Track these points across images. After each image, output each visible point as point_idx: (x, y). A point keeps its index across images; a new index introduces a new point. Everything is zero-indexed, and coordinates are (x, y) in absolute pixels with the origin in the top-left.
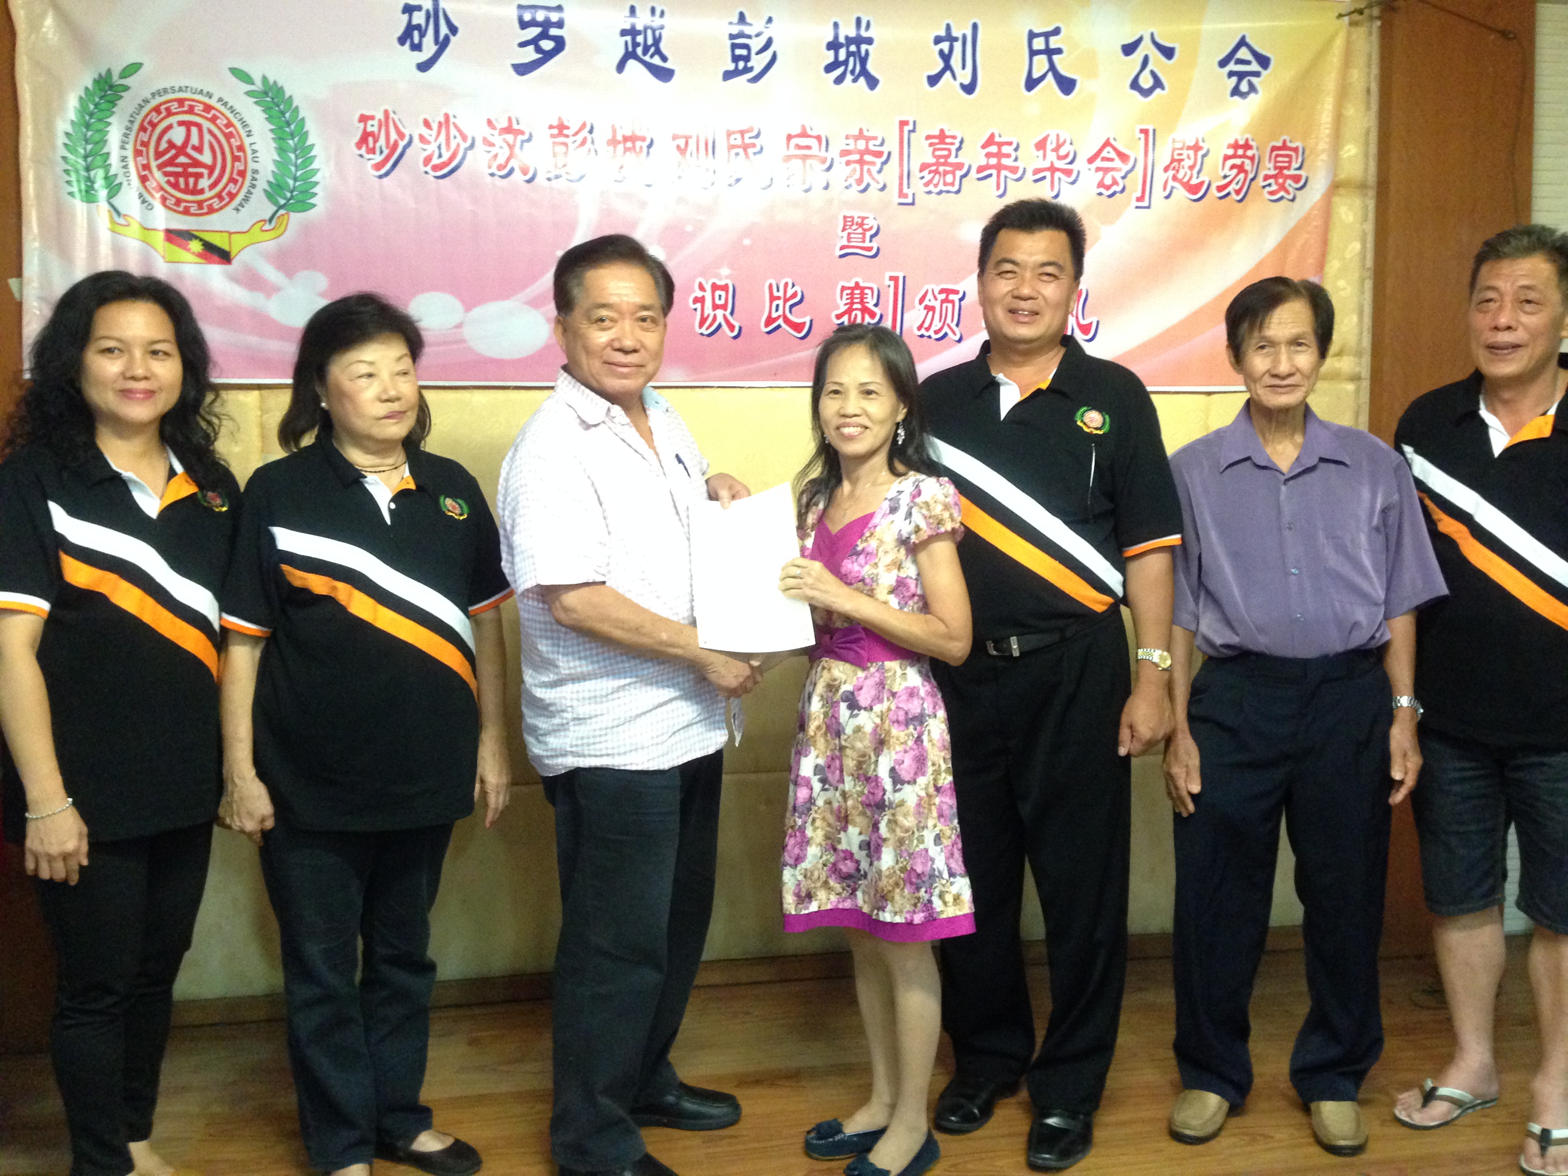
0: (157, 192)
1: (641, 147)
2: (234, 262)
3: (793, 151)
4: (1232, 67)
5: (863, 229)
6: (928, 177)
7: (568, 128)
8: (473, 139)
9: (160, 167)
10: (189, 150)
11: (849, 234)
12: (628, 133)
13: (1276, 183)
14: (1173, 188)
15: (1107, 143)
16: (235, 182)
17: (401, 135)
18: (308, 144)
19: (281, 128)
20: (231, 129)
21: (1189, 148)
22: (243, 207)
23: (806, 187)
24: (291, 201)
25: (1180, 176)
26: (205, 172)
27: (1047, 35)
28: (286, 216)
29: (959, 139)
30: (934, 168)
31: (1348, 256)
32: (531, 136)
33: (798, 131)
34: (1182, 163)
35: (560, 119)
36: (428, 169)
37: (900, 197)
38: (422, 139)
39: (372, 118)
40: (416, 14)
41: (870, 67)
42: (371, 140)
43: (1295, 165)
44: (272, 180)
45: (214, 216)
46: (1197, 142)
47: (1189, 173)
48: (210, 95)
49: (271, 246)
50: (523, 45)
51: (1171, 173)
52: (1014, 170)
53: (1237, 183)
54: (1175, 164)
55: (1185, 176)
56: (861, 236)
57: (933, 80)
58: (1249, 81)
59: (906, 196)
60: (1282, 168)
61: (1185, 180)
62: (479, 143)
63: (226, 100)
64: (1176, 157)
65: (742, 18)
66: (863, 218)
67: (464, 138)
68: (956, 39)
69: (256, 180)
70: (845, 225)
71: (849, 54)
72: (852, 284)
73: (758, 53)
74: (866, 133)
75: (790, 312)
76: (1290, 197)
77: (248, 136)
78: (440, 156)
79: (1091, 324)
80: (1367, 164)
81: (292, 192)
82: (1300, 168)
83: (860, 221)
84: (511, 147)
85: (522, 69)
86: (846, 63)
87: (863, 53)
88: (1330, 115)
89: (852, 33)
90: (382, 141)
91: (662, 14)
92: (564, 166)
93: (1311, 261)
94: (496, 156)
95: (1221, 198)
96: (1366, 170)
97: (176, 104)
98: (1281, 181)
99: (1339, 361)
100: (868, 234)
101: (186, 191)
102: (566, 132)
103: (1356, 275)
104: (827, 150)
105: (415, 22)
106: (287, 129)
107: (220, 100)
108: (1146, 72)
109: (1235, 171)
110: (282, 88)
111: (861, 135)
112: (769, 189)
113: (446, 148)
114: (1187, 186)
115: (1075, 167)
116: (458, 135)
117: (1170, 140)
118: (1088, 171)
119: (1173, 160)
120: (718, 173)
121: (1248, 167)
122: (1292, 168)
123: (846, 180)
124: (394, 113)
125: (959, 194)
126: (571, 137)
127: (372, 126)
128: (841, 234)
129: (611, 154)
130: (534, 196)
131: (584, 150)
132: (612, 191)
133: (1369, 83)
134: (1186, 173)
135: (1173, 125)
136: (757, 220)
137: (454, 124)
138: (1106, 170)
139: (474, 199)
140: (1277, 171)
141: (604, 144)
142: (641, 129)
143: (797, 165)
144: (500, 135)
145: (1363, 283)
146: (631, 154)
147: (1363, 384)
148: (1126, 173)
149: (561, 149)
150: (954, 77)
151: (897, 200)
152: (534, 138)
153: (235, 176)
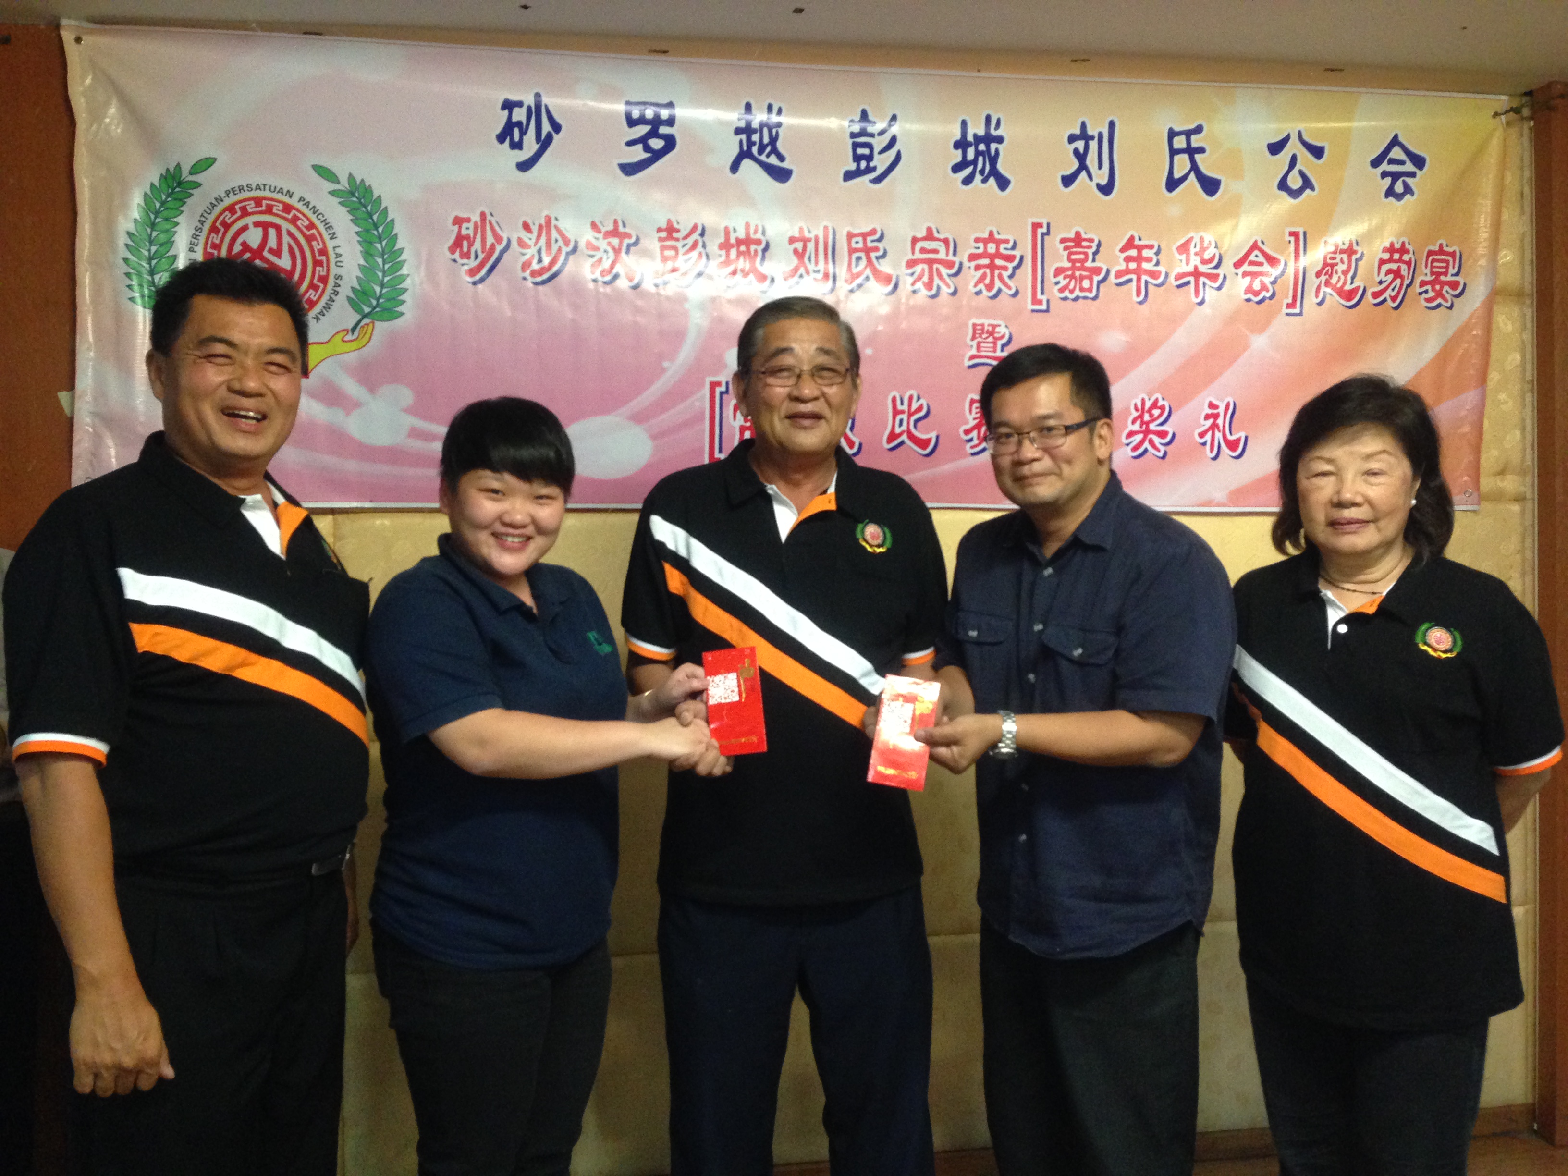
1: (756, 251)
2: (311, 375)
3: (918, 256)
4: (1385, 167)
5: (994, 338)
6: (1063, 283)
7: (678, 231)
8: (576, 242)
10: (266, 254)
11: (979, 343)
12: (741, 234)
13: (1433, 289)
14: (1324, 292)
15: (1255, 247)
16: (315, 287)
17: (498, 239)
18: (396, 248)
19: (367, 231)
20: (314, 231)
21: (1342, 252)
22: (324, 315)
23: (934, 292)
24: (377, 309)
25: (1334, 280)
27: (1188, 134)
28: (371, 325)
29: (1096, 242)
30: (1069, 273)
31: (1508, 368)
32: (638, 238)
33: (922, 233)
34: (1336, 268)
35: (669, 221)
36: (527, 274)
37: (1033, 304)
38: (521, 243)
39: (468, 220)
40: (516, 110)
41: (1000, 167)
42: (465, 243)
43: (1452, 271)
44: (357, 286)
46: (1351, 245)
47: (1342, 277)
48: (290, 194)
49: (354, 357)
50: (630, 143)
51: (1323, 278)
52: (1154, 275)
53: (1393, 290)
54: (1329, 268)
55: (1338, 281)
56: (992, 345)
57: (1068, 181)
58: (1404, 182)
59: (1040, 302)
60: (1438, 274)
61: (1339, 285)
62: (582, 245)
63: (307, 199)
64: (1329, 261)
65: (864, 115)
66: (994, 327)
67: (567, 242)
68: (1092, 138)
69: (339, 286)
70: (975, 334)
71: (978, 153)
73: (881, 152)
74: (997, 236)
75: (915, 426)
76: (1448, 305)
77: (331, 238)
78: (540, 261)
79: (1239, 440)
80: (1523, 270)
81: (378, 301)
82: (1457, 274)
83: (990, 329)
84: (617, 251)
85: (630, 169)
86: (974, 162)
87: (993, 153)
88: (1489, 218)
89: (981, 132)
90: (477, 245)
91: (780, 111)
92: (674, 270)
93: (1472, 372)
94: (601, 260)
95: (1376, 305)
96: (1523, 277)
97: (252, 203)
98: (1438, 287)
99: (1502, 480)
100: (1000, 343)
102: (675, 235)
103: (1518, 387)
104: (955, 254)
105: (515, 119)
106: (375, 232)
107: (301, 199)
108: (1295, 172)
109: (1391, 277)
110: (370, 186)
111: (991, 238)
112: (893, 296)
113: (546, 253)
114: (1341, 292)
115: (1220, 271)
116: (559, 238)
117: (1322, 243)
118: (1235, 275)
119: (1325, 264)
120: (838, 278)
121: (1404, 272)
122: (1449, 275)
123: (975, 286)
124: (492, 215)
125: (1098, 301)
126: (681, 240)
127: (468, 228)
128: (970, 343)
129: (723, 258)
130: (640, 303)
131: (694, 254)
132: (724, 298)
133: (1522, 186)
134: (1339, 278)
135: (1325, 227)
136: (880, 328)
137: (556, 227)
138: (1254, 275)
139: (576, 307)
140: (1434, 277)
141: (716, 248)
142: (756, 232)
143: (923, 270)
144: (605, 238)
145: (1524, 399)
146: (745, 258)
147: (1529, 505)
148: (1275, 278)
149: (670, 253)
150: (1090, 177)
151: (1030, 307)
152: (642, 241)
153: (315, 281)
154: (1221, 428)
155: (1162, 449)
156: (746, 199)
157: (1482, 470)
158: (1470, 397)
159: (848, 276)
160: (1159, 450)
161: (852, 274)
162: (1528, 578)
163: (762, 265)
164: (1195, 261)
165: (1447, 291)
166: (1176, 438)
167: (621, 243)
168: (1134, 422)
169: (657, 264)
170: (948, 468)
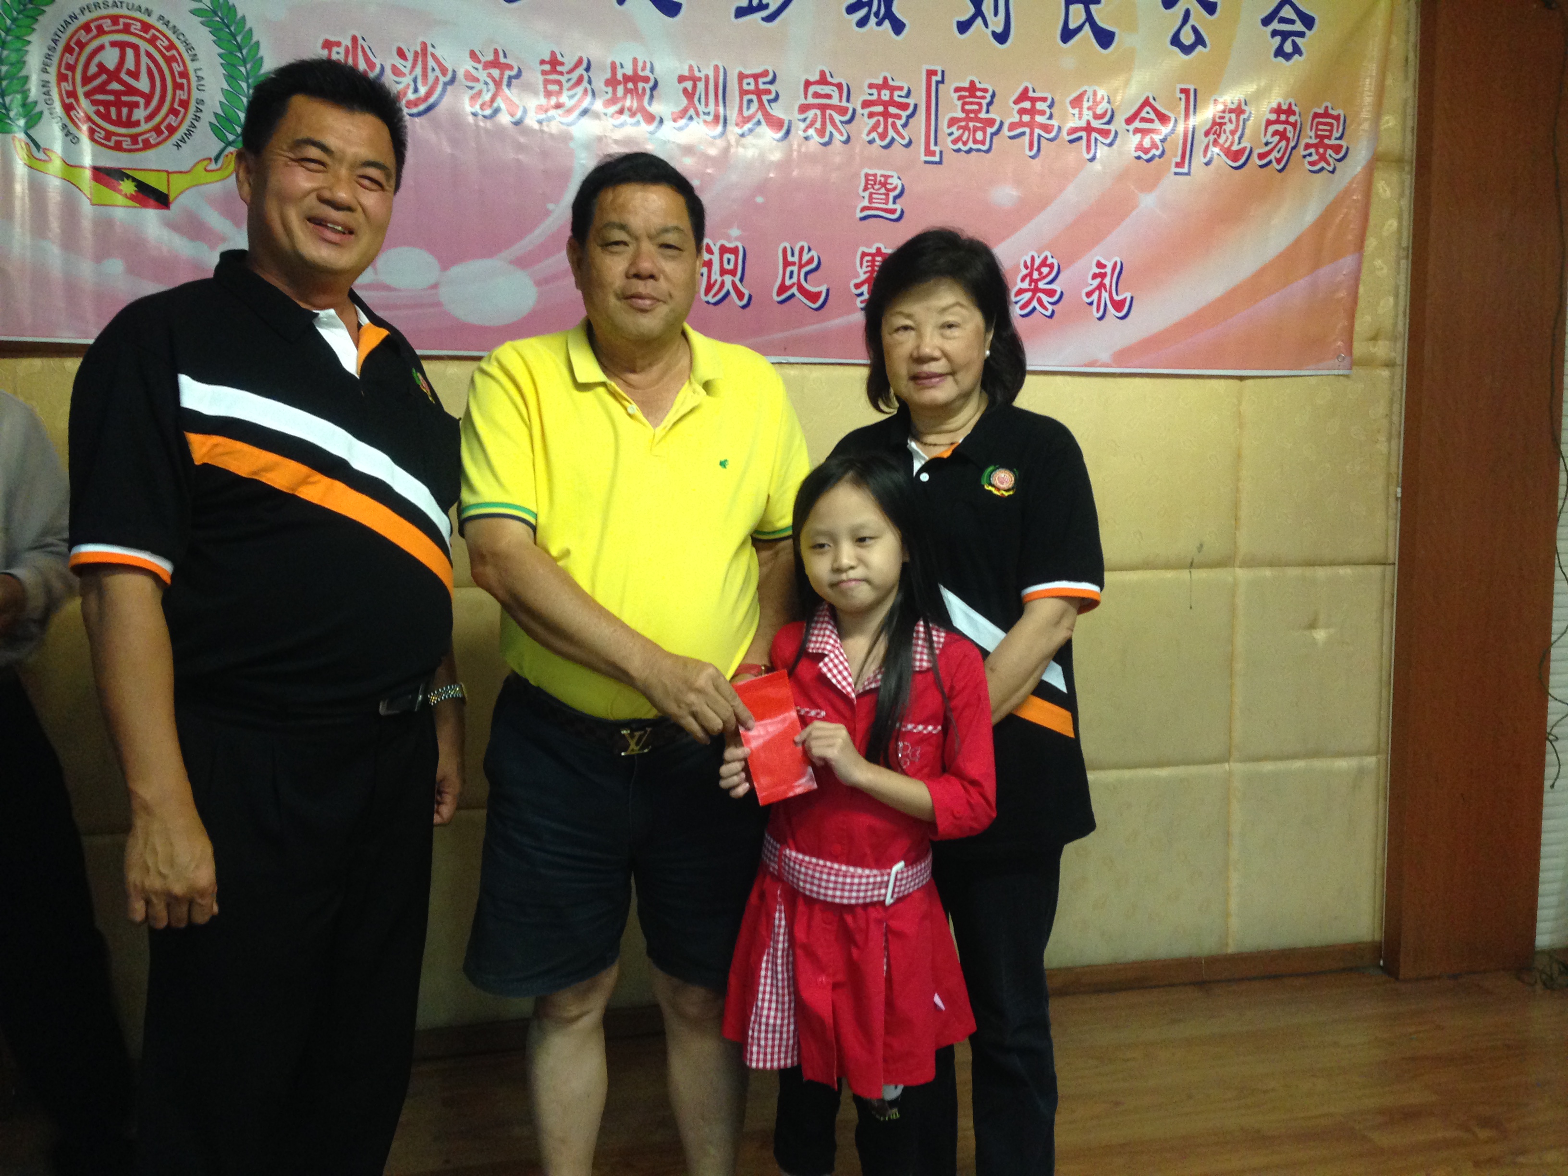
0: (85, 122)
1: (644, 89)
2: (173, 207)
3: (811, 100)
4: (1275, 25)
5: (886, 189)
6: (957, 134)
7: (562, 64)
8: (454, 71)
9: (87, 95)
10: (124, 76)
11: (871, 194)
12: (629, 72)
13: (1317, 153)
14: (1212, 151)
15: (1146, 103)
16: (175, 113)
17: (372, 66)
18: (261, 72)
20: (174, 52)
21: (1231, 111)
22: (185, 142)
23: (826, 139)
25: (1221, 141)
26: (142, 101)
28: (235, 155)
29: (991, 93)
30: (963, 124)
31: (1385, 234)
32: (520, 71)
33: (816, 77)
34: (1224, 127)
35: (553, 54)
37: (926, 155)
38: (396, 71)
39: (338, 44)
41: (895, 9)
43: (1336, 134)
44: (220, 112)
45: (150, 153)
46: (1240, 105)
47: (1230, 137)
48: (149, 13)
49: (216, 188)
51: (1212, 137)
52: (1047, 128)
53: (1278, 152)
54: (1217, 127)
55: (1226, 141)
56: (884, 197)
57: (963, 27)
58: (1294, 42)
59: (933, 154)
60: (1322, 138)
61: (1226, 145)
62: (461, 75)
63: (167, 18)
64: (1218, 121)
66: (887, 177)
67: (444, 71)
69: (201, 111)
70: (867, 184)
72: (873, 250)
74: (891, 83)
75: (806, 280)
76: (1331, 169)
77: (193, 60)
78: (416, 90)
79: (1125, 299)
80: (1404, 136)
82: (1341, 138)
83: (883, 179)
84: (498, 84)
86: (870, 3)
88: (1374, 82)
92: (558, 106)
93: (1350, 237)
94: (480, 93)
95: (1261, 167)
96: (1403, 142)
97: (109, 21)
98: (1321, 150)
99: (1374, 346)
100: (892, 195)
101: (118, 123)
102: (559, 68)
103: (1394, 254)
104: (848, 100)
107: (161, 18)
108: (1187, 28)
109: (1277, 138)
111: (885, 85)
112: (785, 142)
113: (423, 82)
114: (1228, 152)
115: (1111, 127)
116: (436, 68)
117: (1212, 102)
118: (1126, 131)
119: (1214, 123)
120: (728, 121)
121: (1290, 134)
122: (1333, 138)
123: (869, 134)
124: (364, 40)
125: (990, 154)
126: (565, 75)
127: (338, 53)
128: (862, 194)
129: (610, 95)
130: (522, 140)
131: (579, 90)
132: (610, 138)
133: (1408, 50)
134: (1227, 138)
135: (1215, 86)
136: (772, 175)
137: (433, 55)
138: (1144, 132)
139: (454, 142)
140: (1318, 140)
141: (602, 84)
142: (643, 69)
143: (816, 114)
144: (484, 69)
145: (1399, 263)
146: (632, 95)
147: (1398, 370)
148: (1165, 136)
149: (555, 88)
150: (986, 25)
151: (924, 158)
152: (524, 74)
153: (176, 106)
154: (1108, 287)
155: (1050, 307)
156: (635, 35)
157: (1355, 336)
158: (1347, 262)
159: (741, 119)
160: (1046, 309)
161: (744, 117)
162: (1394, 442)
163: (650, 104)
164: (1087, 115)
165: (1330, 155)
166: (1064, 297)
167: (502, 74)
168: (1023, 280)
169: (543, 101)
170: (837, 322)
